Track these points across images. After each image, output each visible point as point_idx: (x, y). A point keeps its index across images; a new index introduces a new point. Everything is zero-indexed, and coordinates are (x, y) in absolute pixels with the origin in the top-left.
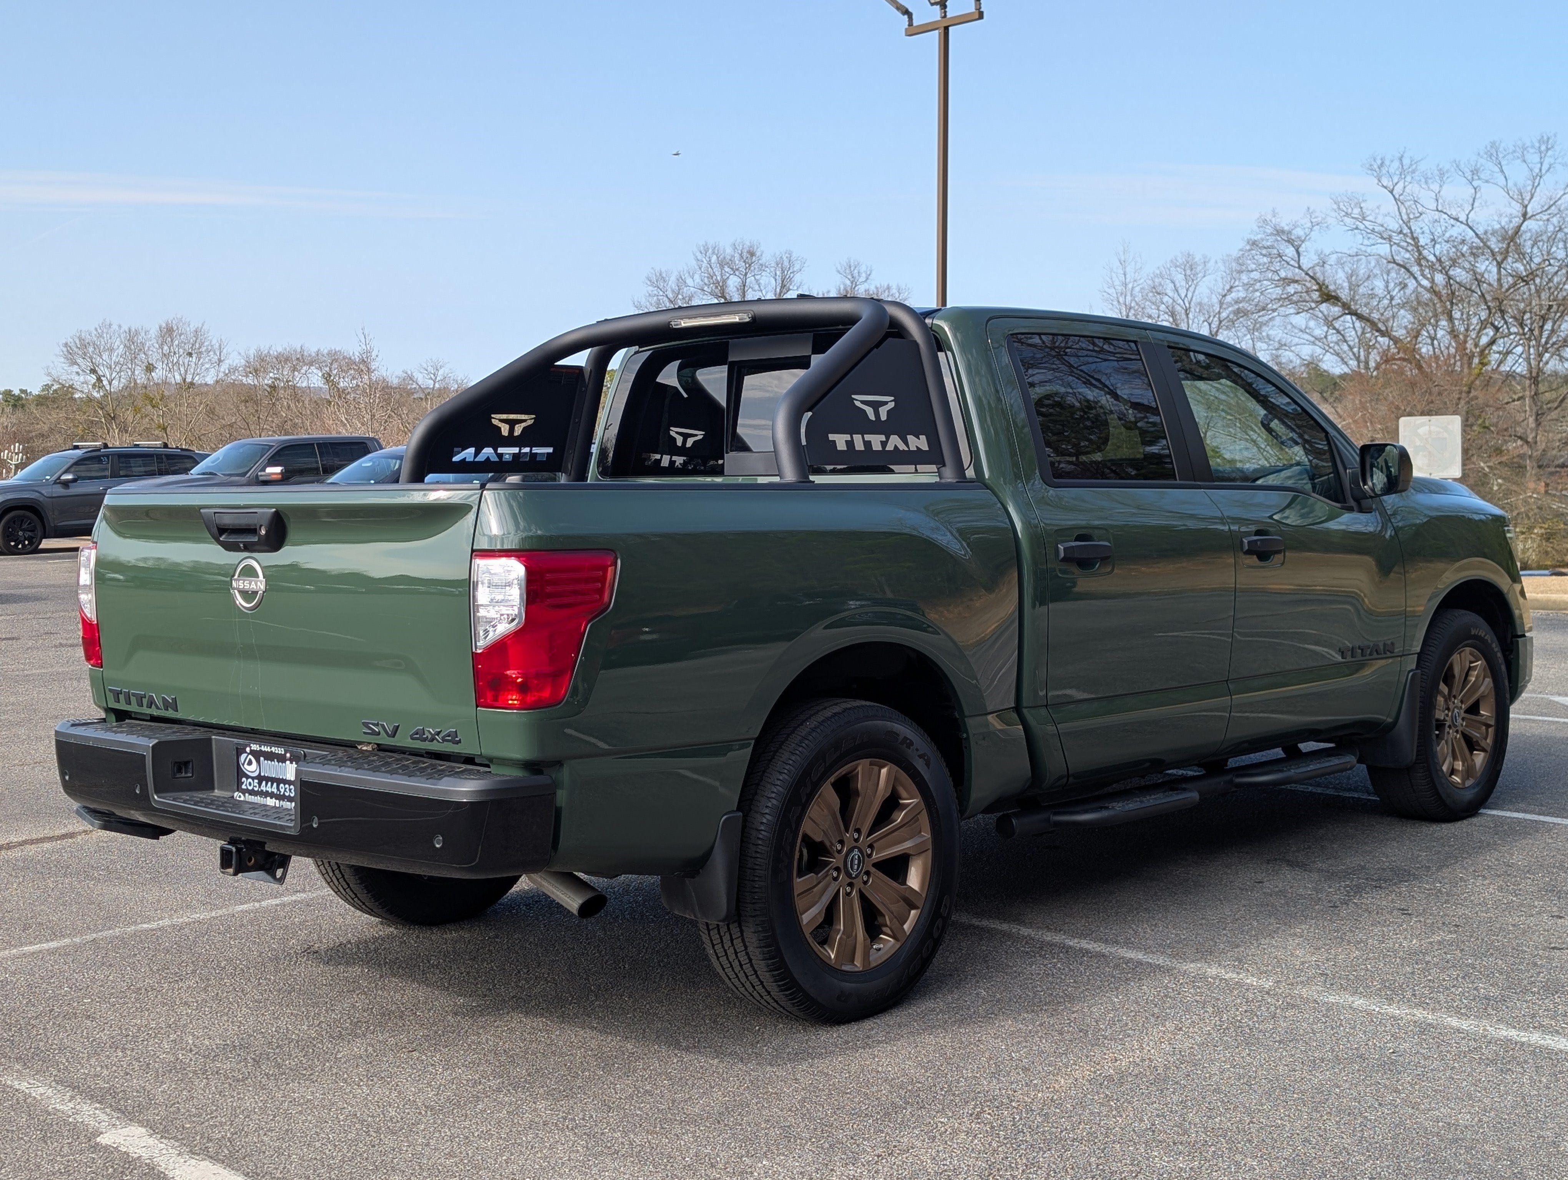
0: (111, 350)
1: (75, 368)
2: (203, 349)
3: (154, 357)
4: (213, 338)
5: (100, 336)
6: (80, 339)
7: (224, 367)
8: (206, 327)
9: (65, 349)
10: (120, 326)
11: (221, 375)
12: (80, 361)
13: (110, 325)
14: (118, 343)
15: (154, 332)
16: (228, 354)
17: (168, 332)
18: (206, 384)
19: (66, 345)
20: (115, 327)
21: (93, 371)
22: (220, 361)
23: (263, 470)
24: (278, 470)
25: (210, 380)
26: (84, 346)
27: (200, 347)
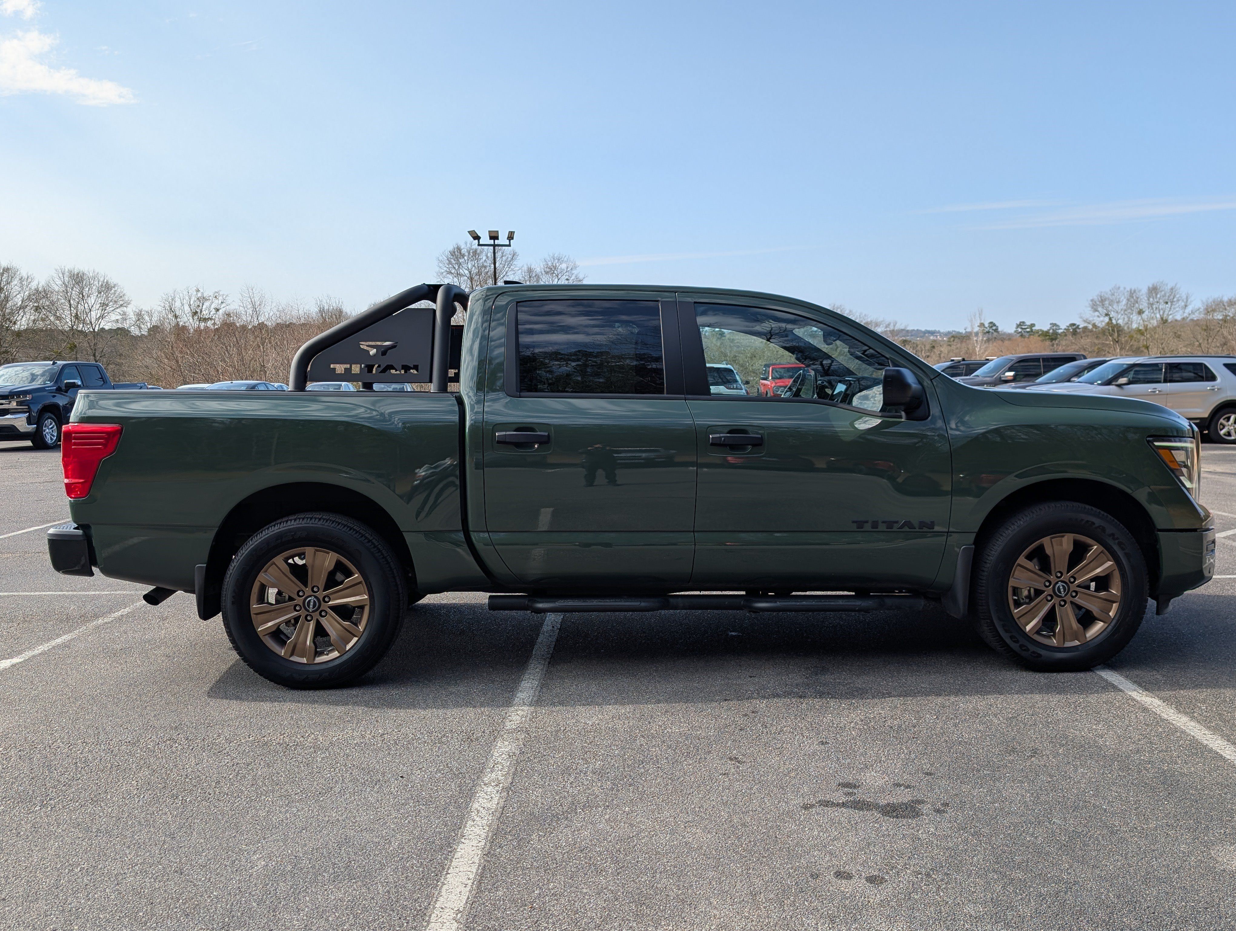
0: (1118, 302)
1: (1097, 314)
2: (1175, 299)
3: (1144, 305)
4: (1183, 292)
5: (1113, 295)
6: (1101, 297)
7: (1188, 310)
8: (1178, 286)
9: (1091, 303)
10: (1125, 288)
11: (1185, 315)
12: (1100, 309)
13: (1119, 288)
14: (1123, 298)
15: (1144, 290)
16: (1192, 301)
17: (1153, 290)
18: (1176, 320)
19: (1092, 300)
20: (1122, 289)
21: (1107, 315)
22: (1186, 306)
23: (1004, 374)
24: (1011, 374)
25: (1179, 317)
26: (1102, 301)
27: (1173, 298)
